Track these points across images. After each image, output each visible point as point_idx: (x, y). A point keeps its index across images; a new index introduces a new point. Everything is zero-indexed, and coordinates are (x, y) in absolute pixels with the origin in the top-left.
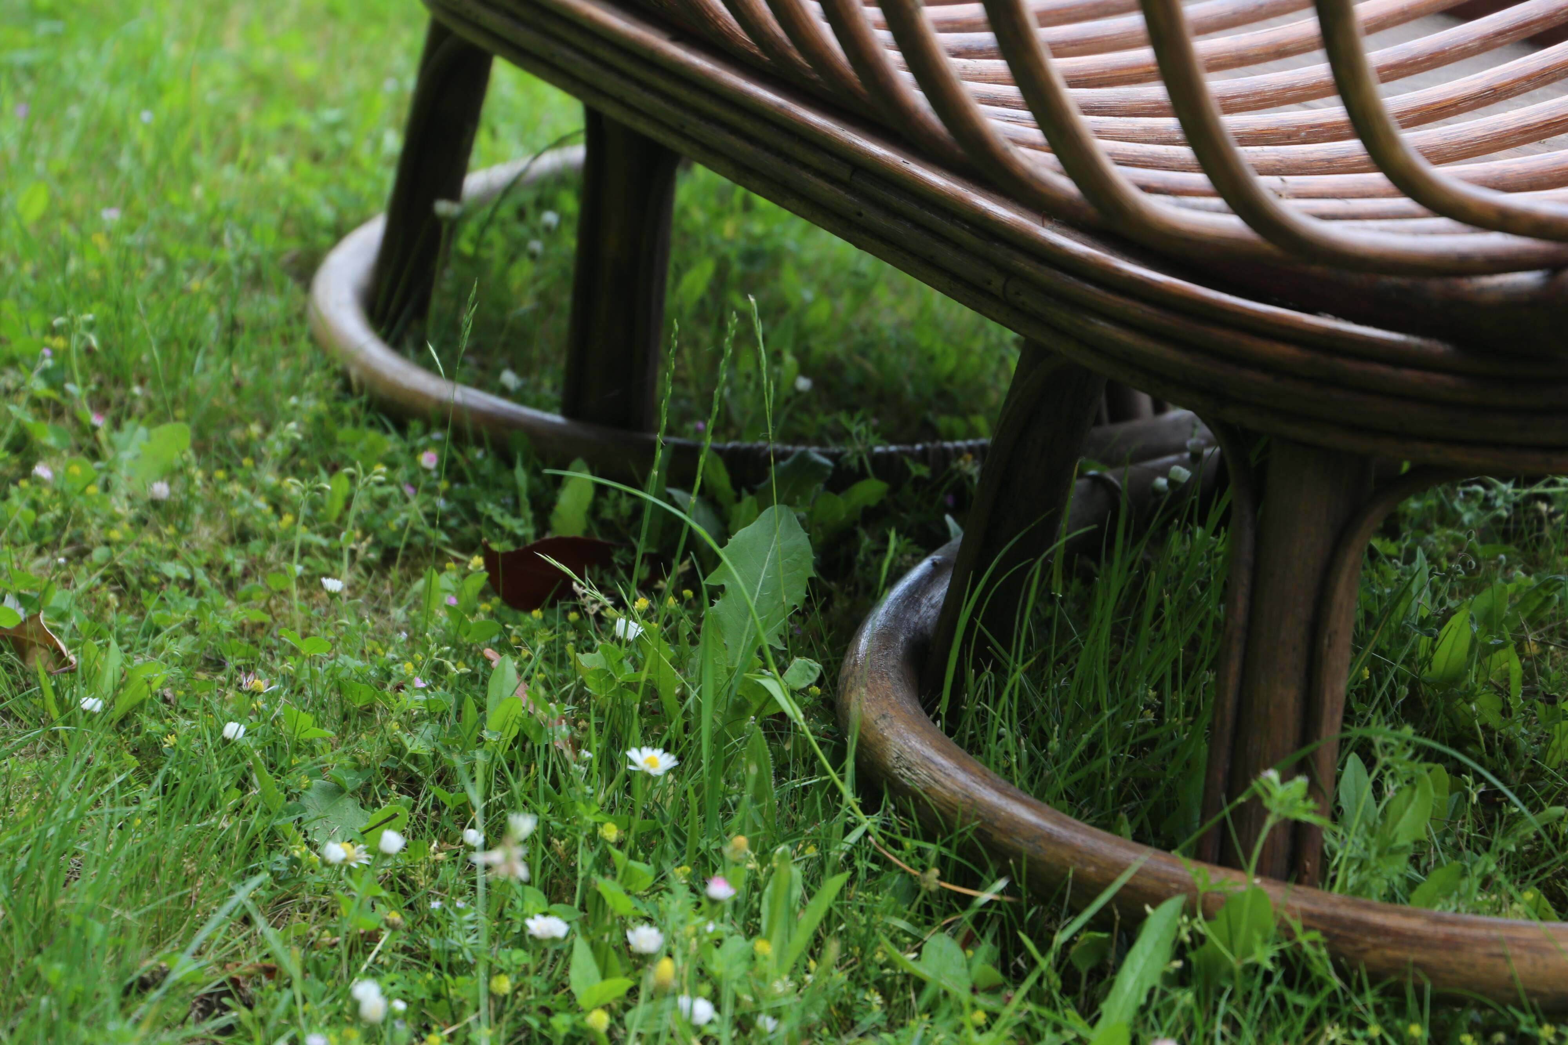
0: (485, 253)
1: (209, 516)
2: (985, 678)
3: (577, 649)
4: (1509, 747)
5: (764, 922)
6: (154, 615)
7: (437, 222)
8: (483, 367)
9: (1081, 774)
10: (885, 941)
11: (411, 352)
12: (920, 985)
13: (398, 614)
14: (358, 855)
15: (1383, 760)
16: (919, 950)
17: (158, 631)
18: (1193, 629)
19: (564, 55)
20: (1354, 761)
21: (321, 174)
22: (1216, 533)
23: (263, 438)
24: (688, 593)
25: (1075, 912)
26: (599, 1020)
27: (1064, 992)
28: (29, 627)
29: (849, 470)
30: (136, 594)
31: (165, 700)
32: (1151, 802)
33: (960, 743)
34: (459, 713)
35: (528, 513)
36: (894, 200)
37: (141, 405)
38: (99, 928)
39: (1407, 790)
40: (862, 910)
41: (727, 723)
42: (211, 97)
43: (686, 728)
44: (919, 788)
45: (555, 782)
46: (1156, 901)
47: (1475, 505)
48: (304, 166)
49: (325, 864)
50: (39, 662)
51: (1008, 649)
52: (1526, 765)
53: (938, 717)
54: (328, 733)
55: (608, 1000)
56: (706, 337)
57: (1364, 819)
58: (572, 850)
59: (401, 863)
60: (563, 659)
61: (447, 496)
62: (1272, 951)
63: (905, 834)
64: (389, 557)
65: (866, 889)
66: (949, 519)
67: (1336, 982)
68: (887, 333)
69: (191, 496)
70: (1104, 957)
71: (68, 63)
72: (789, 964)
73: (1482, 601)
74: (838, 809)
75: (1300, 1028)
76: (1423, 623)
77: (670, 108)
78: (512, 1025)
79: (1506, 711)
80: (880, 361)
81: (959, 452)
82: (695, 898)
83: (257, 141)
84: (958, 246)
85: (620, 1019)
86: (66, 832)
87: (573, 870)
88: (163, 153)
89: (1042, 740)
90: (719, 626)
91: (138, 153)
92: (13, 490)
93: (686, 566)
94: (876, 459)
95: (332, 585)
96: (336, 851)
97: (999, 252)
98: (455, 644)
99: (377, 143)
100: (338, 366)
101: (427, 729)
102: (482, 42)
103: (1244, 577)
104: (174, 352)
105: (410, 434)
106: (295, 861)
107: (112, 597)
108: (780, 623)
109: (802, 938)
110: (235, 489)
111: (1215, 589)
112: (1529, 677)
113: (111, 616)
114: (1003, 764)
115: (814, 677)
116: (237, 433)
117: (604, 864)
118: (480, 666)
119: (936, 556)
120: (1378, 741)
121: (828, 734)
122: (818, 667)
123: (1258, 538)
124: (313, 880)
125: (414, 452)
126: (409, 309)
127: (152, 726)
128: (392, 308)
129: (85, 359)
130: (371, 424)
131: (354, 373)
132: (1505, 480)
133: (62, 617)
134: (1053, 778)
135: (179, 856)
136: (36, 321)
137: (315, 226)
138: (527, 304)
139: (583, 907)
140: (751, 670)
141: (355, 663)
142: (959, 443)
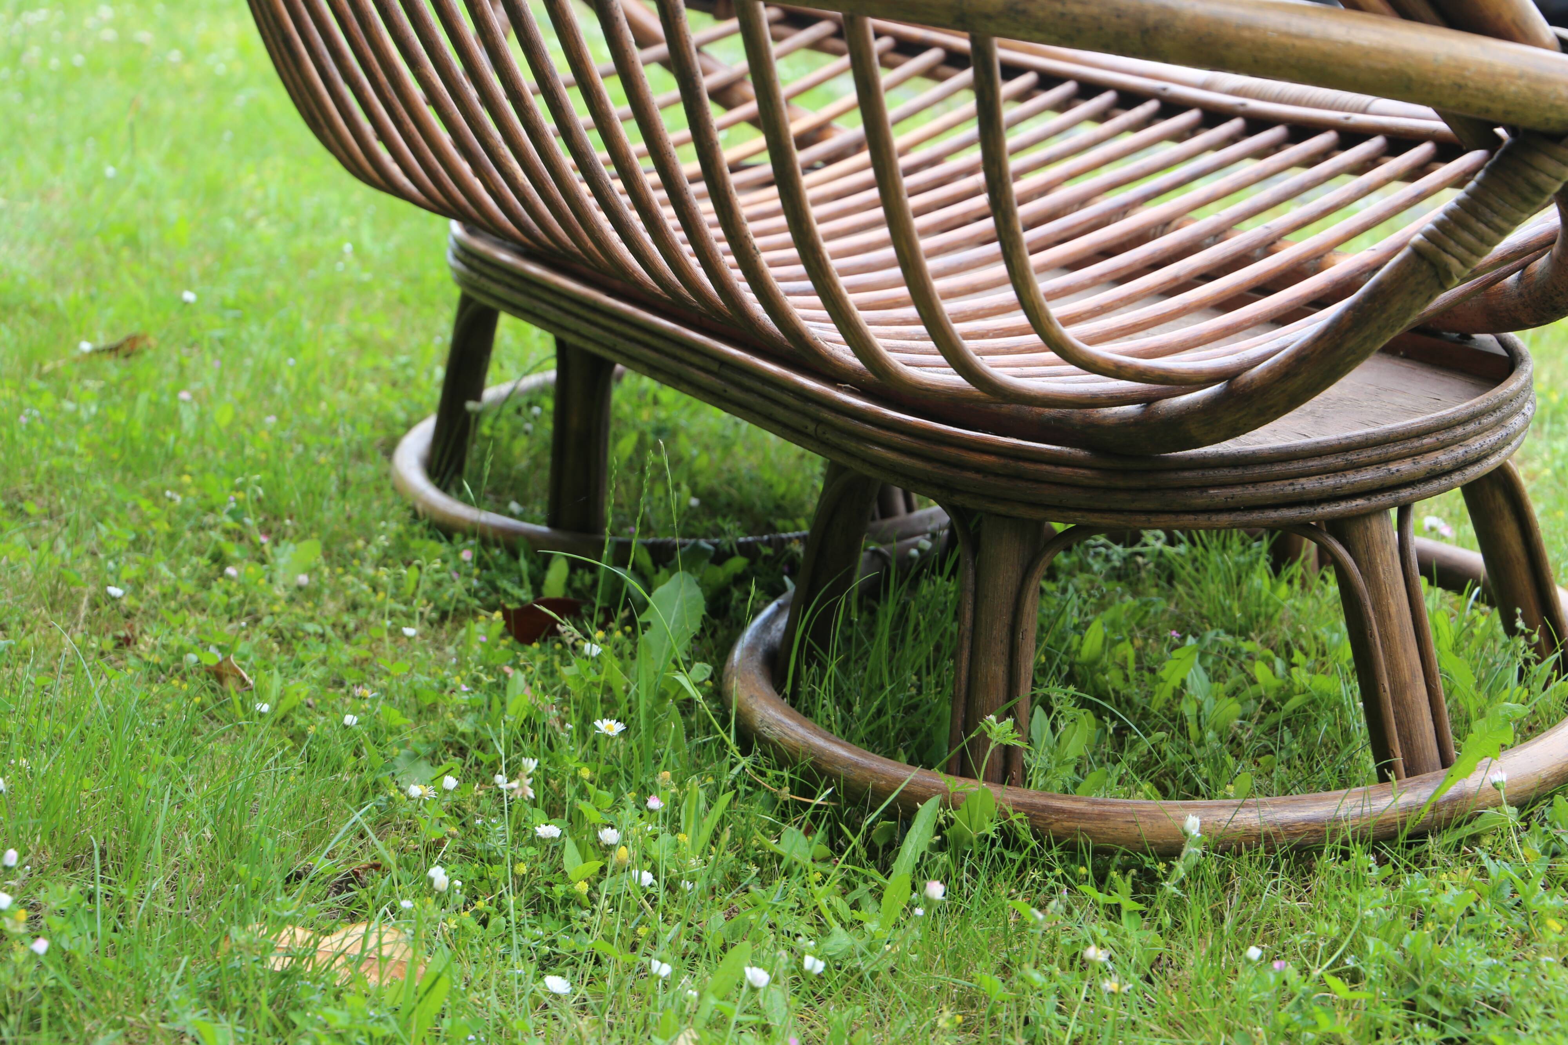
0: (497, 434)
1: (334, 595)
2: (812, 670)
3: (561, 664)
4: (1129, 701)
5: (682, 825)
6: (301, 654)
7: (467, 415)
8: (498, 501)
9: (873, 726)
10: (758, 832)
11: (454, 493)
12: (780, 859)
13: (450, 650)
14: (429, 792)
15: (1057, 707)
16: (779, 838)
17: (303, 665)
18: (937, 637)
19: (541, 308)
20: (1039, 711)
21: (397, 394)
22: (948, 580)
23: (365, 547)
24: (628, 629)
25: (873, 810)
26: (582, 888)
27: (869, 858)
28: (225, 665)
29: (724, 552)
30: (290, 643)
31: (309, 706)
32: (917, 741)
33: (799, 710)
34: (489, 707)
35: (528, 586)
36: (747, 381)
37: (290, 532)
38: (270, 841)
39: (1072, 725)
40: (743, 815)
41: (655, 705)
42: (331, 352)
43: (630, 711)
44: (775, 739)
45: (550, 746)
46: (923, 800)
47: (1100, 559)
48: (387, 388)
49: (409, 798)
50: (231, 685)
51: (827, 653)
52: (1139, 711)
53: (784, 696)
54: (410, 721)
55: (587, 876)
56: (634, 478)
57: (1046, 744)
58: (562, 787)
59: (457, 798)
60: (553, 673)
61: (479, 578)
62: (995, 826)
63: (768, 767)
64: (444, 616)
65: (746, 802)
66: (786, 579)
67: (1034, 843)
68: (744, 472)
69: (322, 584)
70: (892, 836)
71: (244, 335)
72: (699, 849)
73: (1109, 614)
74: (725, 754)
75: (1014, 873)
76: (1076, 628)
77: (606, 334)
78: (529, 894)
79: (1126, 679)
80: (740, 489)
81: (790, 540)
82: (638, 813)
83: (358, 376)
84: (786, 407)
85: (595, 888)
86: (247, 787)
87: (564, 799)
88: (301, 384)
89: (849, 707)
90: (648, 646)
91: (286, 385)
92: (214, 584)
93: (626, 613)
94: (740, 546)
95: (409, 631)
96: (415, 790)
97: (812, 408)
98: (486, 667)
99: (430, 373)
100: (410, 503)
101: (470, 718)
102: (491, 303)
103: (969, 600)
104: (310, 498)
105: (455, 541)
106: (391, 799)
107: (275, 646)
108: (686, 642)
109: (706, 834)
110: (349, 579)
111: (950, 613)
112: (1139, 659)
113: (275, 657)
114: (826, 722)
115: (708, 675)
116: (350, 546)
117: (582, 793)
118: (502, 678)
119: (780, 600)
120: (1054, 696)
121: (718, 709)
122: (710, 668)
123: (977, 575)
124: (403, 811)
125: (457, 553)
126: (452, 468)
127: (301, 721)
128: (442, 468)
129: (256, 505)
130: (431, 537)
131: (420, 507)
132: (1117, 543)
133: (245, 658)
134: (857, 729)
135: (319, 798)
136: (226, 483)
137: (394, 424)
138: (524, 463)
139: (570, 820)
140: (669, 671)
141: (424, 679)
142: (790, 534)
